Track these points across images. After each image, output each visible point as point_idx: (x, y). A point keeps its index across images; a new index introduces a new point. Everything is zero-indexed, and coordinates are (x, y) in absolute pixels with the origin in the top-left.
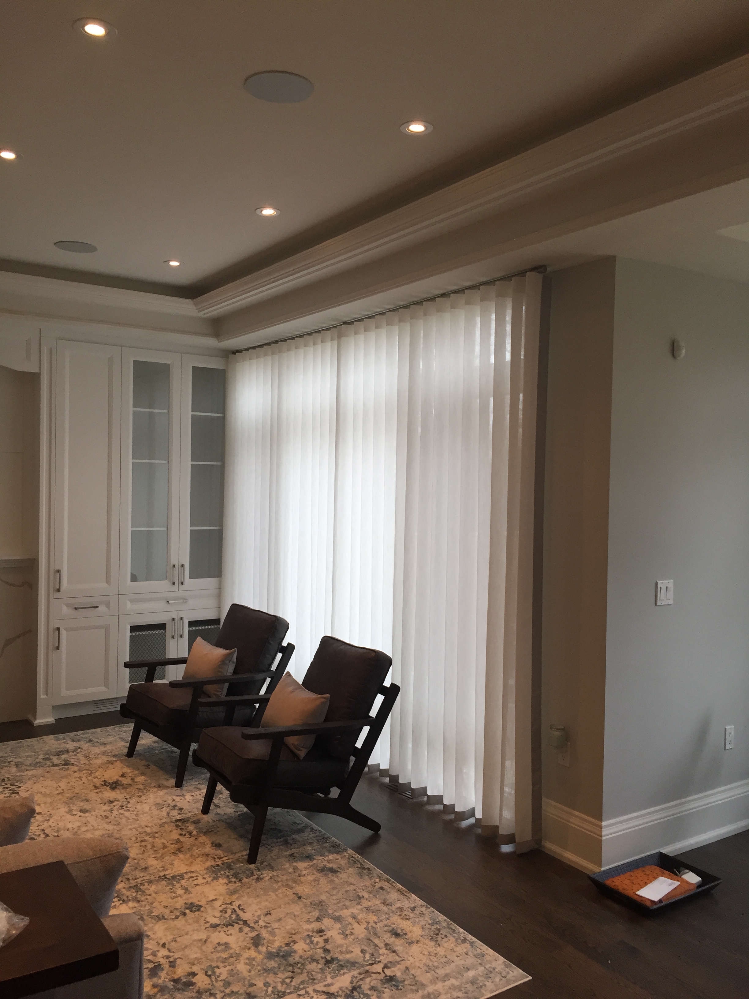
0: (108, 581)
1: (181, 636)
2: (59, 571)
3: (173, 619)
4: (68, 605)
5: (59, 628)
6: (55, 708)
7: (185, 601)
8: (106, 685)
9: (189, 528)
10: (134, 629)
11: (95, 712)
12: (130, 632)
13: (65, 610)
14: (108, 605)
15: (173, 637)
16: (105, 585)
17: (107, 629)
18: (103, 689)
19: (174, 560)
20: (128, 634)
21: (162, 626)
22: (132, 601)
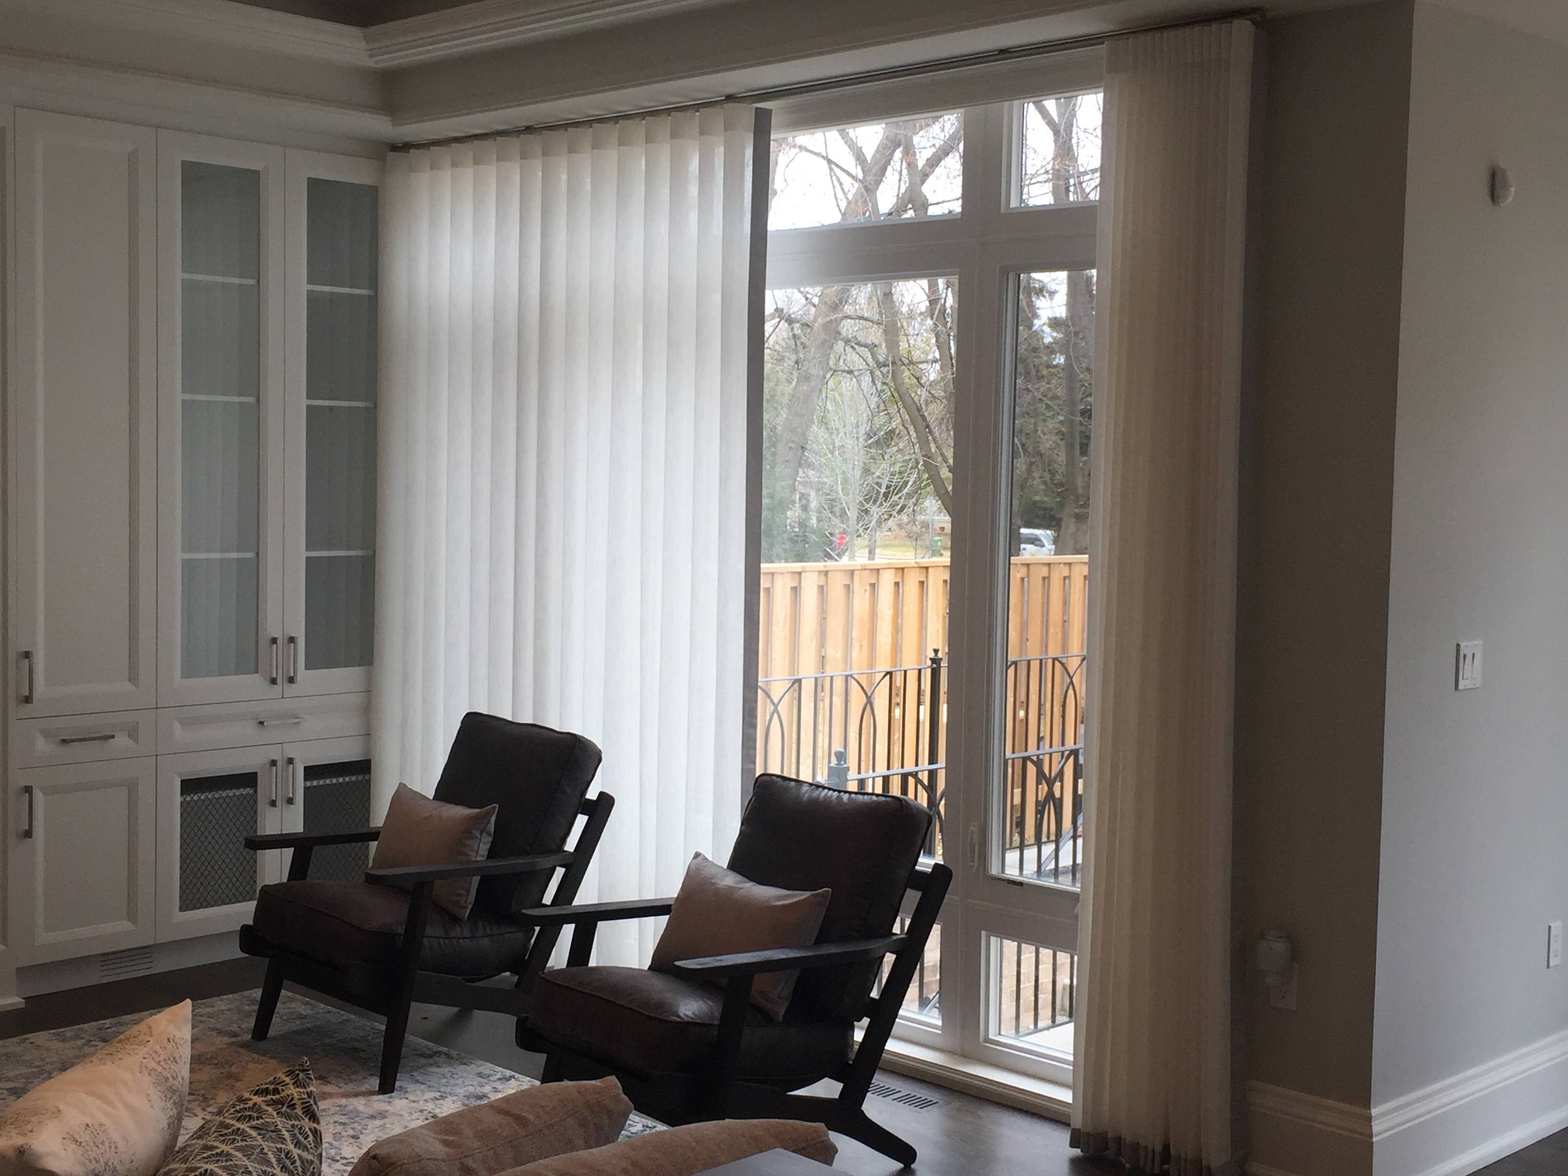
0: (133, 677)
1: (290, 801)
2: (27, 655)
3: (274, 763)
4: (47, 734)
5: (31, 787)
6: (23, 972)
7: (296, 721)
8: (132, 917)
9: (303, 554)
10: (189, 786)
11: (105, 980)
12: (182, 795)
13: (42, 746)
14: (133, 732)
15: (273, 804)
16: (128, 686)
17: (132, 787)
18: (125, 925)
19: (272, 627)
20: (178, 799)
21: (249, 780)
22: (186, 723)
